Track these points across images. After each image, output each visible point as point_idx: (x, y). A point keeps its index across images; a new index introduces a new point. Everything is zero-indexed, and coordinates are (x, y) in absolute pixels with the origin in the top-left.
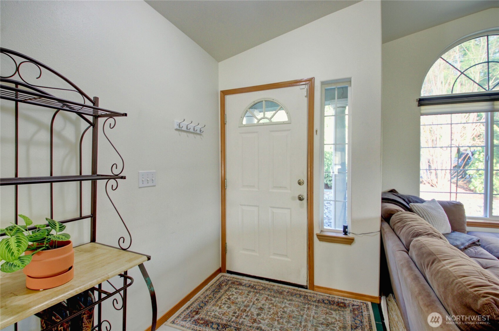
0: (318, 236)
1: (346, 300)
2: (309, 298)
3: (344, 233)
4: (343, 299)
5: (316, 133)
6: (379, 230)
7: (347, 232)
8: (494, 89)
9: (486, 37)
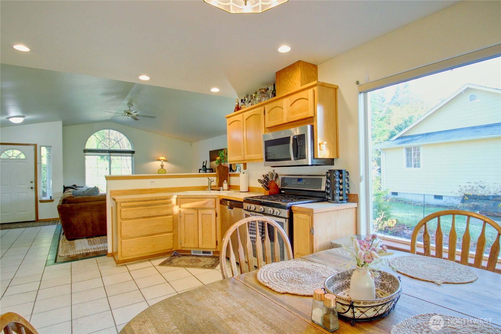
0: (40, 201)
7: (51, 198)
8: (111, 149)
9: (109, 130)
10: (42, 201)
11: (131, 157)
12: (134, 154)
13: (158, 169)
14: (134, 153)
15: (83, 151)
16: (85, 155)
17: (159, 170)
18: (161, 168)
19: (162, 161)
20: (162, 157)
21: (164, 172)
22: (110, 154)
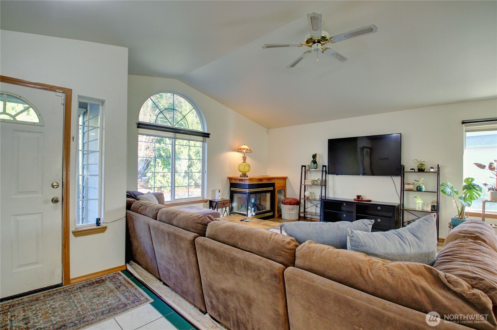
0: (73, 232)
1: (102, 277)
2: (69, 290)
3: (97, 225)
4: (99, 278)
5: (73, 140)
6: (125, 216)
7: (99, 223)
8: (176, 126)
9: (173, 94)
10: (78, 233)
11: (201, 143)
12: (207, 138)
13: (239, 164)
15: (136, 126)
16: (139, 134)
18: (244, 162)
19: (244, 151)
20: (245, 145)
21: (247, 169)
22: (175, 135)
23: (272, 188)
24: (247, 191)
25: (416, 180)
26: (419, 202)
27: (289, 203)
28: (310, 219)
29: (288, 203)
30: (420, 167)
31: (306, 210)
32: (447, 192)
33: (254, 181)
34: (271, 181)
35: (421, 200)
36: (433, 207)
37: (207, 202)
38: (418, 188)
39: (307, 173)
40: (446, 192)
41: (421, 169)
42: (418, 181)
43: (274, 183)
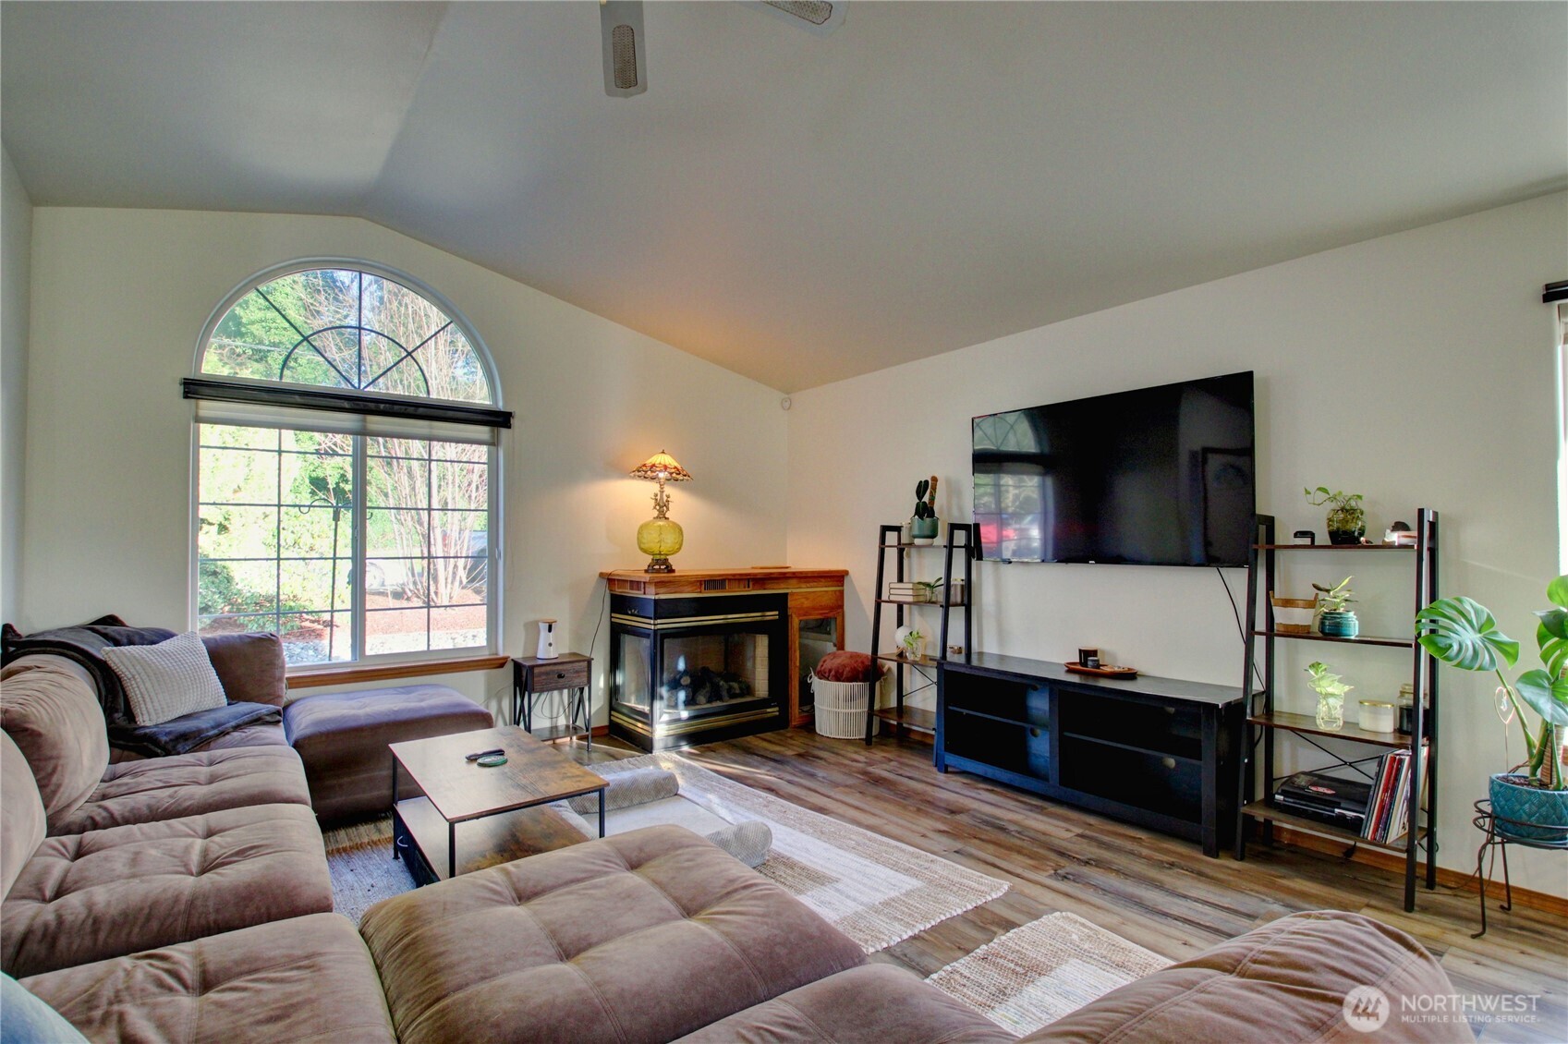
8: (370, 389)
9: (358, 274)
11: (484, 448)
12: (504, 431)
13: (641, 523)
14: (507, 425)
15: (180, 390)
16: (198, 420)
17: (642, 528)
18: (658, 518)
19: (661, 475)
20: (663, 452)
21: (669, 541)
22: (365, 421)
23: (772, 615)
24: (650, 625)
25: (1322, 586)
26: (1330, 690)
27: (833, 673)
28: (918, 738)
29: (830, 671)
30: (1340, 525)
31: (906, 702)
32: (1456, 647)
33: (682, 588)
34: (767, 586)
35: (1340, 681)
36: (1407, 714)
37: (502, 666)
38: (1327, 623)
39: (909, 556)
40: (1451, 646)
41: (1345, 532)
42: (1328, 591)
43: (786, 595)
